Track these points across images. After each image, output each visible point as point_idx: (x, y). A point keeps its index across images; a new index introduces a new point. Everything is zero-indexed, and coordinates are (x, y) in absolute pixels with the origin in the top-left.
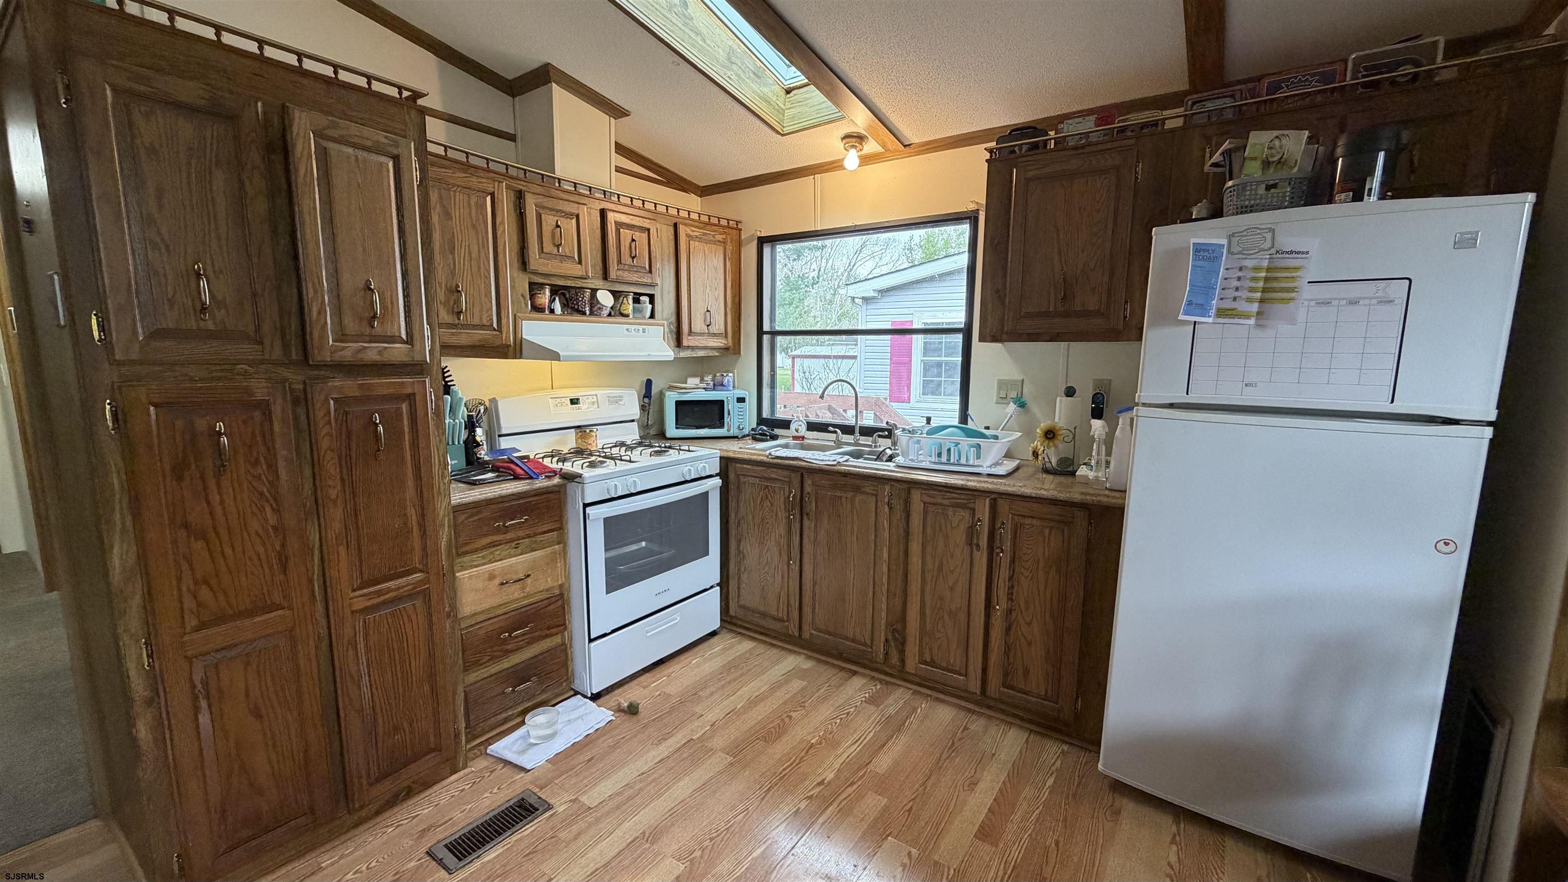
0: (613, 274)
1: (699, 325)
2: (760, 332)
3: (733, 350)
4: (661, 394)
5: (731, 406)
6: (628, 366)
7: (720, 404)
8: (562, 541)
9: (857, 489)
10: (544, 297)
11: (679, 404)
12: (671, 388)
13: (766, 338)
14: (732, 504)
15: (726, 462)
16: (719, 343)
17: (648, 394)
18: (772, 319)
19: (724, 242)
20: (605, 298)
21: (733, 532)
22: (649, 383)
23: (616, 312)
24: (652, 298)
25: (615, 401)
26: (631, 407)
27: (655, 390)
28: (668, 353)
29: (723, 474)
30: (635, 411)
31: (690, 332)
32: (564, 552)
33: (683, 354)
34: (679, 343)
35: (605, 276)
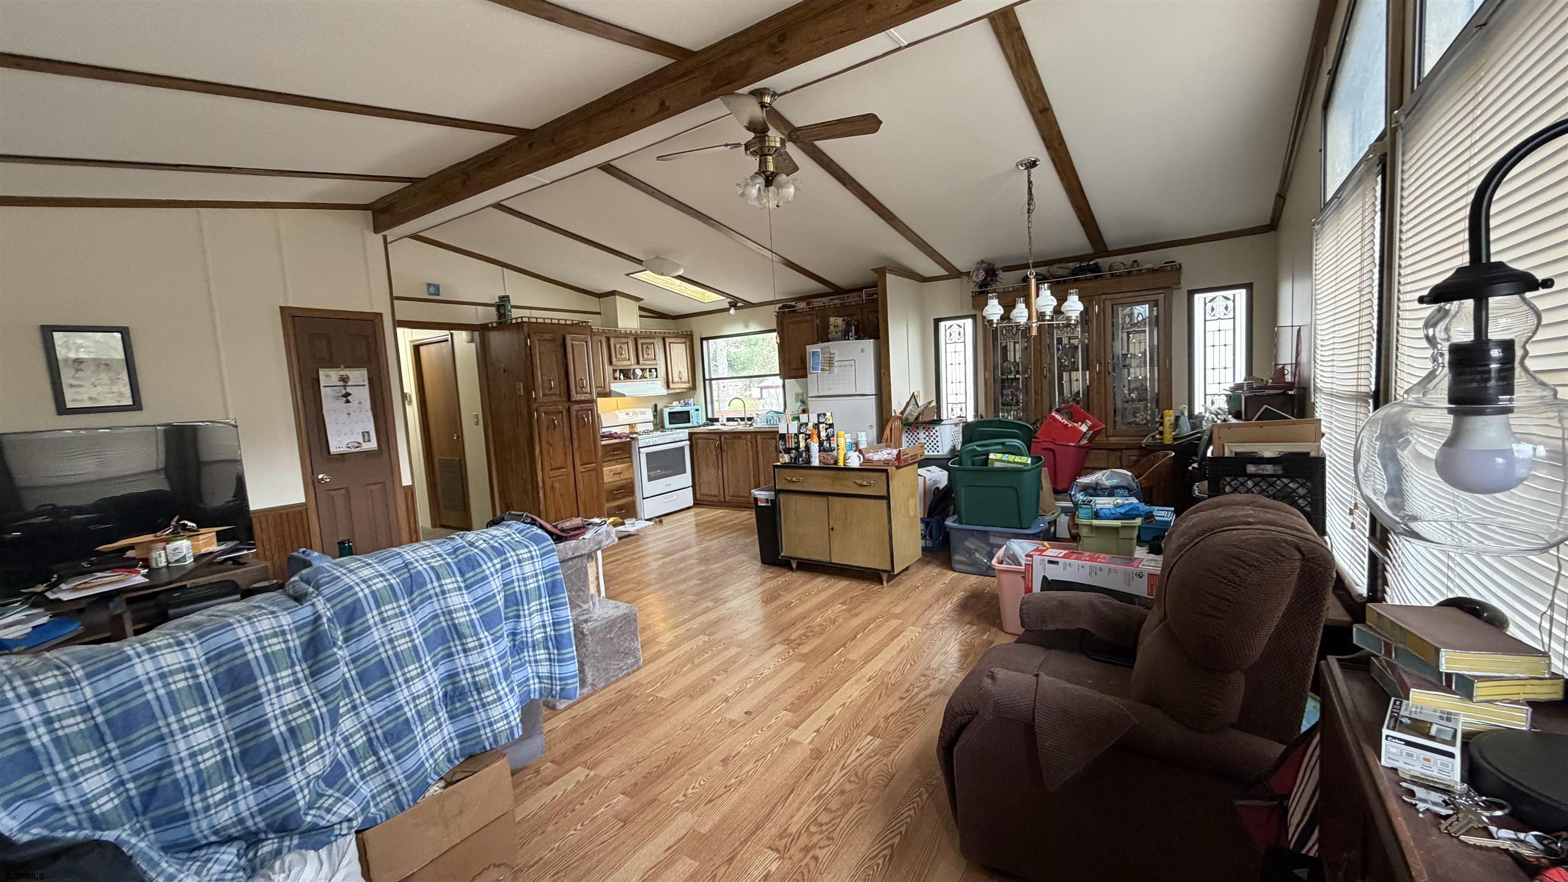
0: (641, 362)
1: (676, 379)
2: (704, 380)
3: (694, 388)
4: (662, 410)
5: (693, 413)
6: (645, 399)
7: (688, 412)
8: (631, 462)
9: (739, 438)
10: (617, 375)
11: (670, 413)
12: (666, 407)
13: (707, 382)
14: (695, 451)
15: (691, 434)
16: (687, 385)
17: (656, 410)
18: (710, 374)
19: (685, 343)
20: (639, 372)
21: (696, 463)
22: (656, 405)
23: (643, 377)
24: (656, 369)
25: (644, 413)
26: (649, 415)
27: (659, 408)
28: (665, 392)
29: (690, 439)
30: (652, 419)
31: (673, 382)
32: (632, 466)
33: (671, 392)
34: (668, 387)
35: (638, 363)
